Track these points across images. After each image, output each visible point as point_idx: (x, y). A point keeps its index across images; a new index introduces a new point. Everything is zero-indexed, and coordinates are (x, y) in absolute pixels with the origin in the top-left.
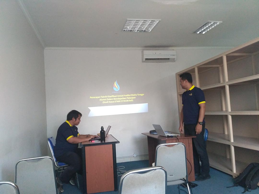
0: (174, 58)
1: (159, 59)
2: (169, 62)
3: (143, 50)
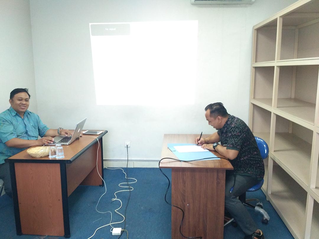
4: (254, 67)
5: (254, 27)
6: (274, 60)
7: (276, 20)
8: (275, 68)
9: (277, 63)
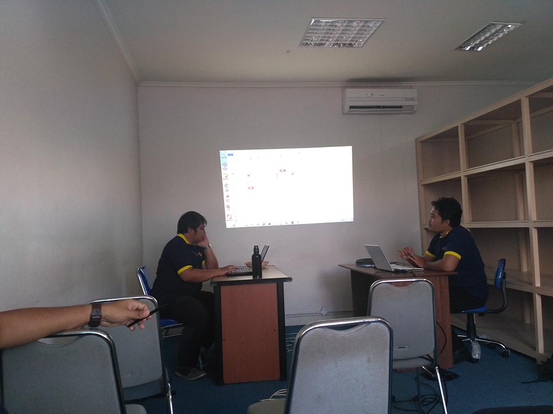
1: (379, 107)
2: (401, 114)
3: (346, 87)
4: (422, 185)
5: (416, 140)
6: (460, 170)
7: (457, 127)
8: (463, 178)
9: (463, 172)
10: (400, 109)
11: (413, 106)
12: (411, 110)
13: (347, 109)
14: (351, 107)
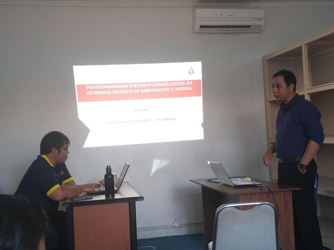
0: (260, 24)
1: (228, 27)
2: (249, 33)
3: (197, 7)
4: (269, 101)
5: (263, 57)
10: (247, 29)
11: (261, 26)
12: (258, 29)
13: (197, 29)
14: (202, 27)
